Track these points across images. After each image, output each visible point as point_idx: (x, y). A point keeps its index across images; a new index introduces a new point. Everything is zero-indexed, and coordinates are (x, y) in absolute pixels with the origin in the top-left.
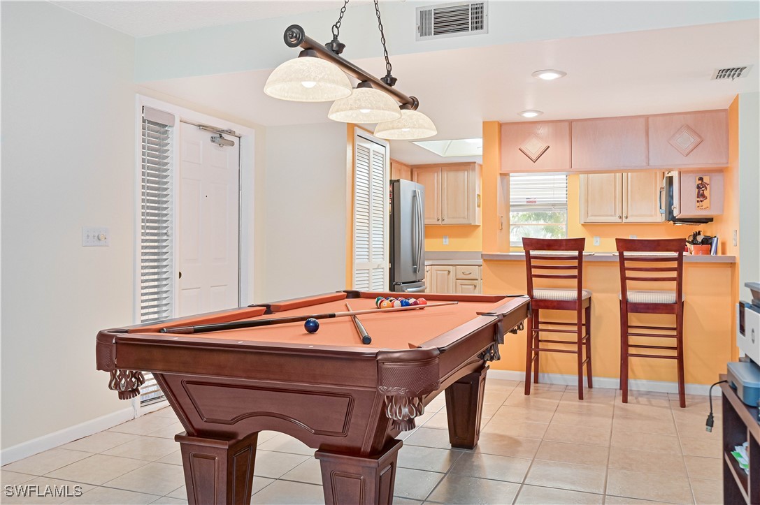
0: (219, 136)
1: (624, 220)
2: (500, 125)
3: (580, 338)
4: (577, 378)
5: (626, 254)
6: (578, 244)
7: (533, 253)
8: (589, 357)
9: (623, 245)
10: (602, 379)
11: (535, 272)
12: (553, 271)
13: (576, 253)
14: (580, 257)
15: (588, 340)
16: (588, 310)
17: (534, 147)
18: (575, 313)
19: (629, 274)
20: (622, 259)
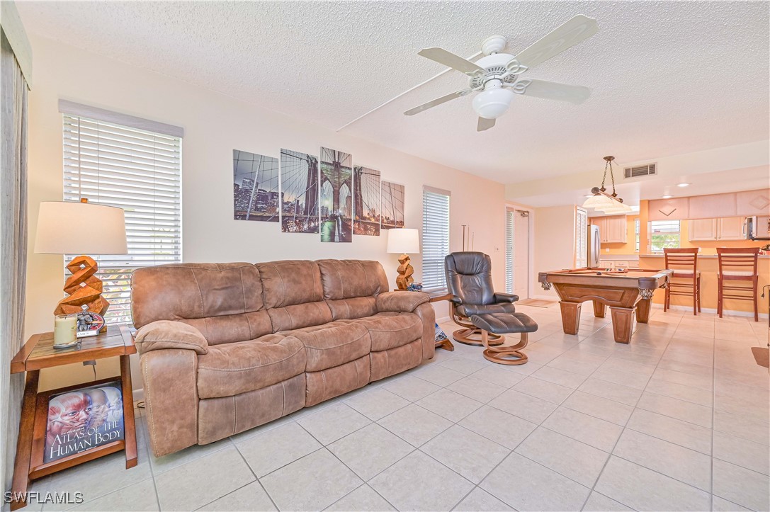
0: (523, 214)
1: (718, 239)
2: (649, 201)
3: (695, 290)
4: (693, 308)
5: (722, 254)
6: (695, 250)
7: (668, 254)
8: (699, 299)
9: (720, 250)
10: (707, 309)
11: (669, 262)
12: (679, 262)
13: (694, 254)
14: (696, 256)
15: (699, 292)
16: (699, 279)
17: (667, 209)
18: (693, 279)
19: (723, 263)
20: (720, 257)
